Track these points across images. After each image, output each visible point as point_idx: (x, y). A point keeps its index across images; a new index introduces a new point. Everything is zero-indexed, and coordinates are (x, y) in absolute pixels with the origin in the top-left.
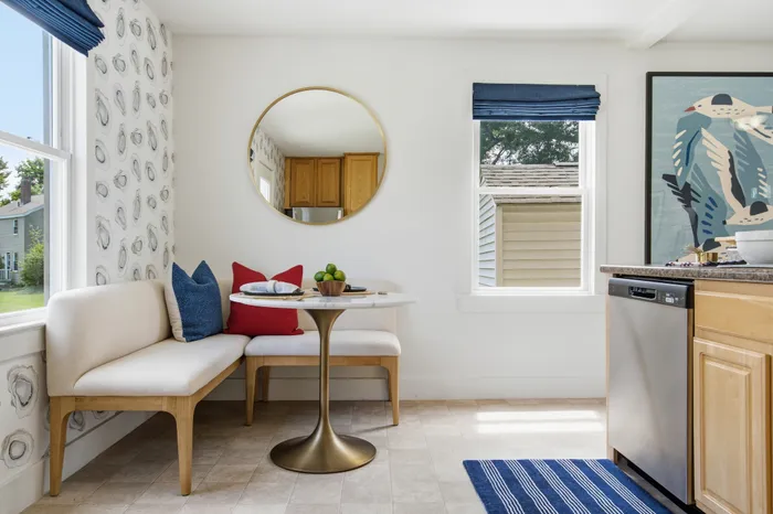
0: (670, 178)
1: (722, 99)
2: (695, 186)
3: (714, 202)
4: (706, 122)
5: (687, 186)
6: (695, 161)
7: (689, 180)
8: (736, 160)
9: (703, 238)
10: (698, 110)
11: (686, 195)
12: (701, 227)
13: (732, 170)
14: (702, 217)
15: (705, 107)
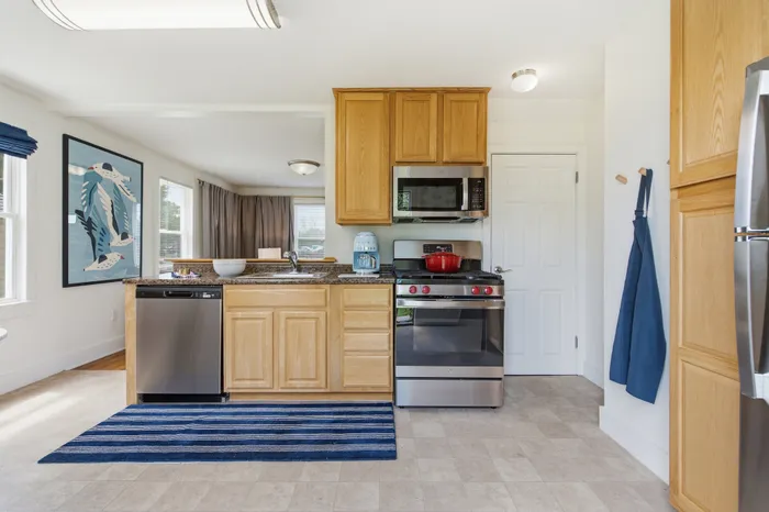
0: (79, 213)
1: (107, 167)
2: (94, 220)
3: (104, 231)
4: (100, 179)
5: (90, 219)
6: (95, 203)
7: (91, 215)
8: (115, 206)
9: (98, 254)
10: (96, 170)
11: (89, 225)
12: (97, 247)
13: (113, 212)
14: (98, 241)
15: (99, 169)
